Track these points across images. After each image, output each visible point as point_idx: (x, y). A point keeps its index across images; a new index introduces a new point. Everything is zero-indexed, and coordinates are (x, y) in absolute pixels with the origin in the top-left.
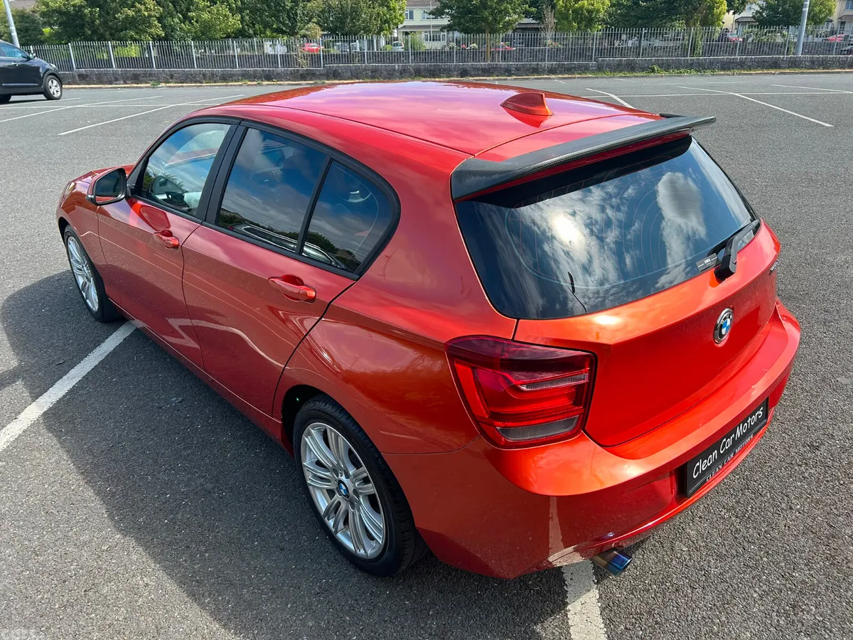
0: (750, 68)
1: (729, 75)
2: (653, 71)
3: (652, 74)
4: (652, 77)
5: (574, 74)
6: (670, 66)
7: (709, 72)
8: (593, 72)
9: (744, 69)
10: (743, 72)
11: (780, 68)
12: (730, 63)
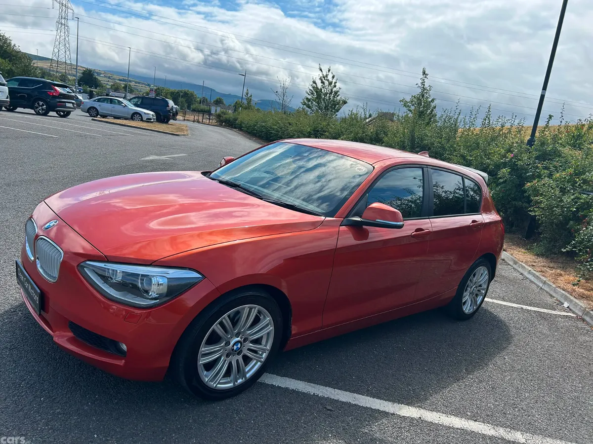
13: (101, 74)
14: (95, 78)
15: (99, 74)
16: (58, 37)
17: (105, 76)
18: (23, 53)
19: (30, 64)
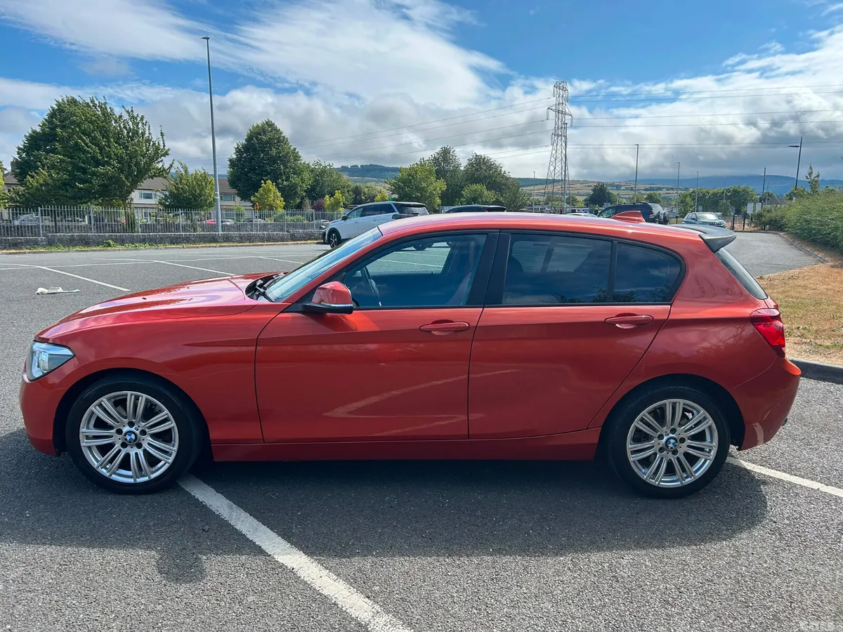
0: (194, 242)
1: (180, 248)
2: (109, 245)
3: (110, 248)
4: (109, 251)
5: (22, 249)
6: (124, 241)
7: (161, 246)
8: (44, 246)
9: (190, 243)
10: (190, 246)
11: (218, 242)
12: (177, 238)
13: (621, 186)
14: (609, 193)
15: (618, 187)
16: (554, 152)
17: (627, 189)
18: (513, 179)
19: (517, 191)
